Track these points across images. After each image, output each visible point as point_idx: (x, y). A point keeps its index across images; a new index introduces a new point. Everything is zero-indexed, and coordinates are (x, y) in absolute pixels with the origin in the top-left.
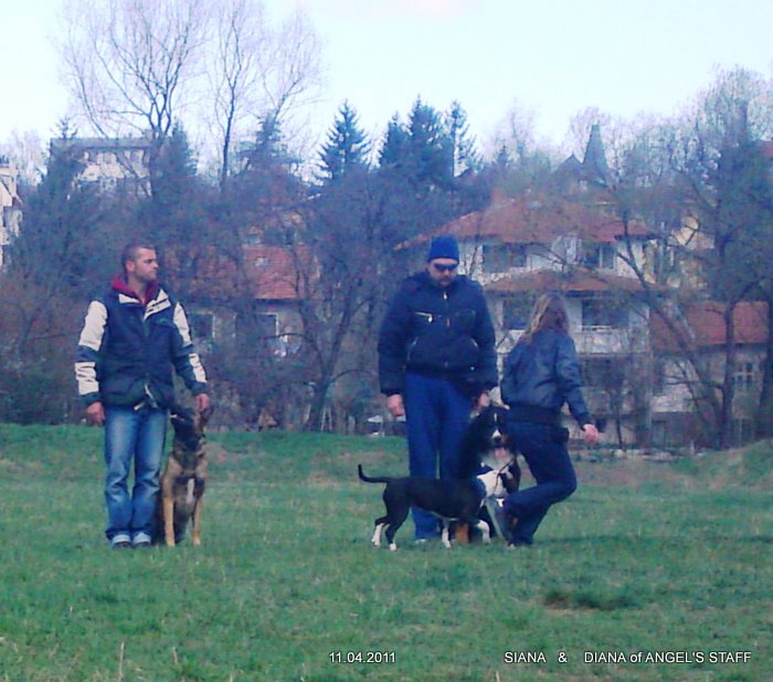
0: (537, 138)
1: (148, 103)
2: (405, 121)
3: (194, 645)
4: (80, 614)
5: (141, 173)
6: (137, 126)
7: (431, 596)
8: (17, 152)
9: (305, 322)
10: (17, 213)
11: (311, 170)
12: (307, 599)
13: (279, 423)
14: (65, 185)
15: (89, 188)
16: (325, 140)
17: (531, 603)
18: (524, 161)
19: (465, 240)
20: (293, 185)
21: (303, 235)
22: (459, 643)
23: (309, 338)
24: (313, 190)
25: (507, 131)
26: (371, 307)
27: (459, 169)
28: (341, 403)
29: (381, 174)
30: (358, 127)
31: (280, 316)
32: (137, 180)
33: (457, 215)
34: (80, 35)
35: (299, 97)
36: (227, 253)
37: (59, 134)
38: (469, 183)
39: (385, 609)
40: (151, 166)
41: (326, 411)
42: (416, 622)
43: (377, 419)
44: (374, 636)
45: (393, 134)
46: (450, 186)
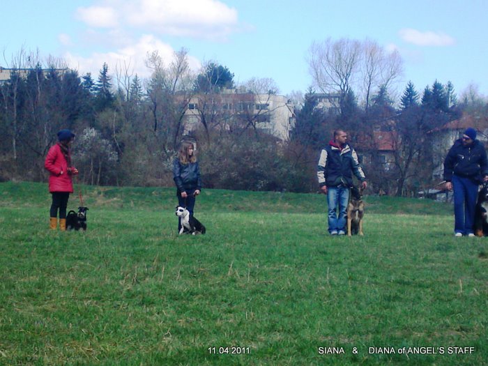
0: (479, 94)
1: (340, 81)
2: (431, 88)
3: (354, 269)
4: (314, 258)
5: (338, 105)
6: (336, 89)
7: (438, 253)
8: (294, 98)
9: (396, 158)
10: (294, 119)
11: (398, 105)
12: (394, 254)
13: (387, 193)
14: (311, 109)
15: (319, 111)
16: (403, 94)
17: (474, 256)
18: (474, 102)
19: (453, 130)
20: (391, 110)
21: (395, 128)
22: (448, 270)
23: (397, 164)
24: (398, 112)
25: (468, 91)
26: (419, 153)
27: (450, 105)
28: (408, 186)
29: (422, 106)
30: (415, 90)
31: (387, 157)
32: (336, 108)
33: (450, 121)
34: (316, 58)
35: (394, 80)
36: (368, 134)
37: (309, 92)
38: (454, 110)
39: (421, 258)
40: (341, 103)
41: (403, 189)
42: (433, 262)
43: (422, 192)
44: (417, 266)
45: (427, 93)
46: (447, 111)
